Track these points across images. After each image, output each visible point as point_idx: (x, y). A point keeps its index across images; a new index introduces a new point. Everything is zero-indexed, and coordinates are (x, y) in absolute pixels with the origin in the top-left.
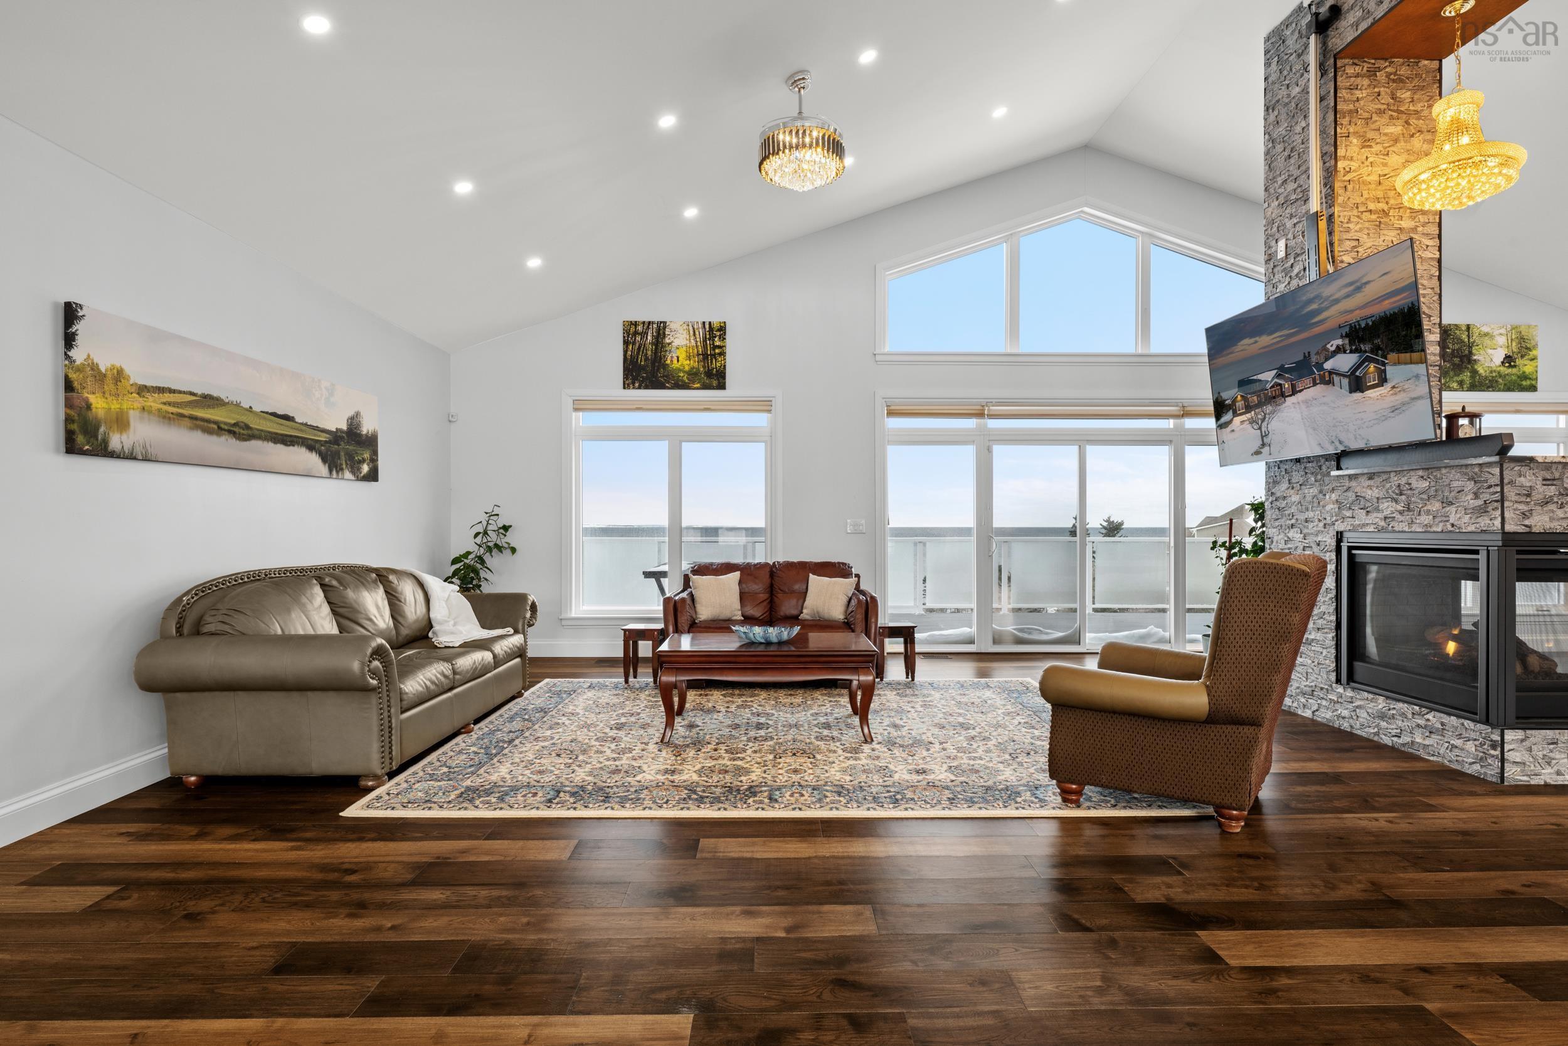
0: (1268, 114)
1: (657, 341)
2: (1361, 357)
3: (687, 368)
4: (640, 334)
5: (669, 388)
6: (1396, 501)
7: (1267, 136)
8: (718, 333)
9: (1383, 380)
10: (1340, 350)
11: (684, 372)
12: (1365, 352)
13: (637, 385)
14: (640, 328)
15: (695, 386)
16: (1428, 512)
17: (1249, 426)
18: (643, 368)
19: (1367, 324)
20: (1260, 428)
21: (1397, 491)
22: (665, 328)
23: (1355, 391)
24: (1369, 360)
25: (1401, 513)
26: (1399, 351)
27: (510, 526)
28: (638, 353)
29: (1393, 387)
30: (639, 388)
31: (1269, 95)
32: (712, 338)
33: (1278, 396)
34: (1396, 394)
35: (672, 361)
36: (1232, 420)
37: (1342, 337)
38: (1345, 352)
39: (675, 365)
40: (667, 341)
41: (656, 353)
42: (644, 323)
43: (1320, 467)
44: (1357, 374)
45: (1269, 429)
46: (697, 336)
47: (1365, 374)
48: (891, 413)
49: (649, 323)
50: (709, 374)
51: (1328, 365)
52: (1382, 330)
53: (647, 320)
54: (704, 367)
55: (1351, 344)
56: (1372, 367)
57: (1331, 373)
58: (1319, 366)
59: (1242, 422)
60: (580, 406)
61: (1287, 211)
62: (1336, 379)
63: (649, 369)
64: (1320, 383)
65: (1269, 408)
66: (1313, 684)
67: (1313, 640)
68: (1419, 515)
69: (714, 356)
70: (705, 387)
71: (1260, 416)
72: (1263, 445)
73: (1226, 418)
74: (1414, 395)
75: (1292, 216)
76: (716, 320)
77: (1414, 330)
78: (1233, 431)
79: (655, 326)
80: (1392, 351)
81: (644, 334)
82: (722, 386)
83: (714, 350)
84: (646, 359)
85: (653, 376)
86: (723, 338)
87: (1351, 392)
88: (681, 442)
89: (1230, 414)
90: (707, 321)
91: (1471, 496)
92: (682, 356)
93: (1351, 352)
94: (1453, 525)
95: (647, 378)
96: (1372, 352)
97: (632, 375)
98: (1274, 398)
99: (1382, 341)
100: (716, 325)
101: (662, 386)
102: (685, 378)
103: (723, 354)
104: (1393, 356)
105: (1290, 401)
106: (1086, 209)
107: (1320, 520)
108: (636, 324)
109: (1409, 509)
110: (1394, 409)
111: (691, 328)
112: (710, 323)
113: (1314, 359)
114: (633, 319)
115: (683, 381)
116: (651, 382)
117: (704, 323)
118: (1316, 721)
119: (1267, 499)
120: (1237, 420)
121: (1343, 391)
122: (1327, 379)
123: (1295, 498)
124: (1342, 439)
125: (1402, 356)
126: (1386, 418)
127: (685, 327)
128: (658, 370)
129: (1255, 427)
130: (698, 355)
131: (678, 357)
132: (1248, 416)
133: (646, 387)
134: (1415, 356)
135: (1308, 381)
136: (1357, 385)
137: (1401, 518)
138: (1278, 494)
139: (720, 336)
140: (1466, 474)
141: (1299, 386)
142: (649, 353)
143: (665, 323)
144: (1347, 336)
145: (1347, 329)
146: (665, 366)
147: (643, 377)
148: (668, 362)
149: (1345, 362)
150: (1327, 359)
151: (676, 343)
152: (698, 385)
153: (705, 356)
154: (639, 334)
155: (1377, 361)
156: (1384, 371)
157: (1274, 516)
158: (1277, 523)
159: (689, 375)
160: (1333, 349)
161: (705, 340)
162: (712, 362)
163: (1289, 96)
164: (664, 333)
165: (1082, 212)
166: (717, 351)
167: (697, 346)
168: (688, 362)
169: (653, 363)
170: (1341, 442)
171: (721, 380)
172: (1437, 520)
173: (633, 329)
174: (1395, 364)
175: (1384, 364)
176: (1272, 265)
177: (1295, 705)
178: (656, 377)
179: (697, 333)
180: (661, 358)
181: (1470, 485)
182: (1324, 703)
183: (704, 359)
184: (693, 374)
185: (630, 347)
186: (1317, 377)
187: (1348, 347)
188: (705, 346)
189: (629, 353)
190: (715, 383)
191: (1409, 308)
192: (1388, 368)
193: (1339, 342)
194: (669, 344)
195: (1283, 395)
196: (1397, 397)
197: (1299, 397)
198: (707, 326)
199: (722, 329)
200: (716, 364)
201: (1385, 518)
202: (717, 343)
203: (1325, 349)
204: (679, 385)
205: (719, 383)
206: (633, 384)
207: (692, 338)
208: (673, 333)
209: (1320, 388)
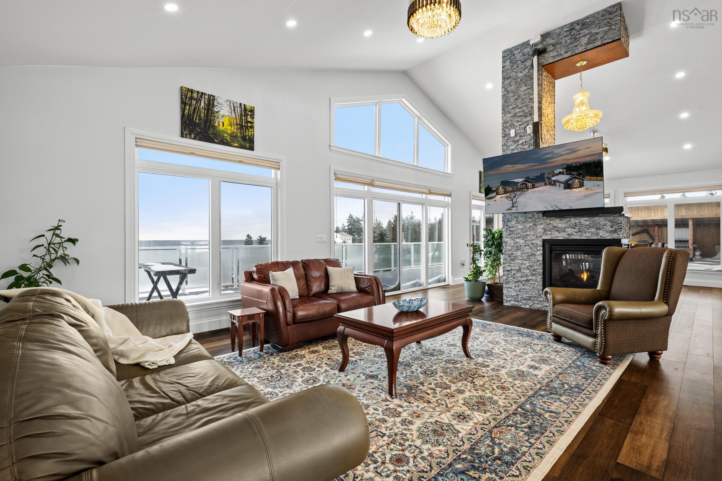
0: (504, 81)
1: (208, 108)
2: (571, 177)
3: (229, 132)
4: (196, 100)
5: (217, 143)
6: (574, 228)
7: (504, 89)
8: (250, 113)
9: (581, 185)
10: (560, 173)
11: (228, 134)
12: (574, 175)
13: (193, 136)
14: (195, 95)
15: (235, 145)
16: (589, 232)
17: (506, 200)
18: (198, 125)
19: (576, 165)
20: (512, 200)
21: (575, 225)
22: (214, 100)
23: (567, 189)
24: (576, 178)
25: (576, 232)
26: (591, 176)
27: (77, 240)
28: (194, 113)
29: (587, 188)
30: (195, 139)
31: (505, 74)
32: (246, 115)
33: (524, 188)
34: (587, 191)
35: (219, 124)
36: (495, 196)
37: (562, 168)
38: (563, 174)
39: (221, 128)
40: (215, 109)
41: (207, 116)
42: (198, 92)
43: (534, 216)
44: (569, 182)
45: (518, 200)
46: (237, 112)
47: (573, 183)
48: (337, 179)
49: (202, 93)
50: (244, 138)
51: (554, 178)
52: (583, 168)
53: (201, 90)
54: (241, 133)
55: (567, 171)
56: (577, 181)
57: (554, 181)
58: (549, 179)
59: (501, 197)
60: (139, 143)
61: (516, 119)
62: (557, 184)
63: (202, 126)
64: (549, 185)
65: (518, 193)
66: (530, 295)
67: (530, 279)
68: (585, 233)
69: (247, 127)
70: (242, 147)
71: (512, 196)
72: (513, 206)
73: (491, 195)
74: (596, 192)
75: (518, 121)
76: (249, 105)
77: (599, 169)
78: (496, 201)
79: (206, 97)
80: (588, 175)
81: (198, 100)
82: (252, 148)
83: (247, 123)
84: (200, 119)
85: (205, 132)
86: (252, 116)
87: (564, 189)
88: (220, 181)
89: (494, 194)
90: (243, 103)
91: (610, 227)
92: (226, 123)
93: (567, 174)
94: (601, 237)
95: (201, 132)
96: (577, 175)
97: (189, 128)
98: (522, 189)
99: (583, 172)
100: (248, 108)
101: (211, 141)
102: (228, 138)
103: (252, 127)
104: (588, 177)
105: (530, 190)
106: (404, 100)
107: (533, 235)
108: (192, 91)
109: (580, 231)
110: (586, 196)
111: (232, 105)
112: (245, 105)
113: (546, 176)
114: (190, 87)
115: (226, 140)
116: (203, 136)
117: (241, 104)
118: (532, 309)
119: (503, 228)
120: (498, 197)
121: (560, 188)
122: (553, 184)
123: (520, 227)
124: (558, 206)
125: (592, 178)
126: (581, 199)
127: (228, 103)
128: (209, 129)
129: (509, 200)
130: (237, 124)
131: (223, 123)
132: (506, 195)
133: (200, 140)
134: (598, 178)
135: (542, 184)
136: (568, 186)
137: (576, 234)
138: (510, 225)
139: (251, 115)
140: (607, 219)
141: (537, 185)
142: (202, 115)
143: (214, 97)
144: (565, 168)
145: (566, 166)
146: (214, 127)
147: (197, 131)
148: (216, 124)
149: (564, 178)
150: (553, 176)
151: (222, 113)
152: (237, 145)
153: (241, 126)
154: (194, 99)
155: (580, 179)
156: (583, 183)
157: (507, 234)
158: (509, 236)
159: (231, 136)
160: (558, 172)
161: (241, 116)
162: (245, 131)
163: (516, 76)
164: (213, 104)
165: (401, 100)
166: (249, 125)
167: (236, 119)
168: (230, 128)
169: (206, 122)
170: (557, 207)
171: (252, 144)
172: (593, 235)
173: (189, 94)
174: (588, 180)
175: (583, 180)
176: (507, 138)
177: (521, 304)
178: (207, 133)
179: (236, 110)
180: (211, 121)
181: (609, 223)
182: (536, 302)
183: (240, 128)
184: (233, 136)
185: (188, 107)
186: (547, 182)
187: (565, 173)
188: (241, 120)
189: (187, 111)
190: (248, 145)
191: (598, 161)
192: (585, 182)
193: (561, 170)
194: (217, 112)
195: (527, 188)
196: (588, 192)
197: (536, 189)
198: (243, 107)
199: (252, 111)
200: (248, 133)
201: (568, 234)
202: (249, 120)
203: (553, 172)
204: (223, 142)
205: (250, 146)
206: (190, 135)
207: (233, 112)
208: (219, 105)
209: (548, 187)
